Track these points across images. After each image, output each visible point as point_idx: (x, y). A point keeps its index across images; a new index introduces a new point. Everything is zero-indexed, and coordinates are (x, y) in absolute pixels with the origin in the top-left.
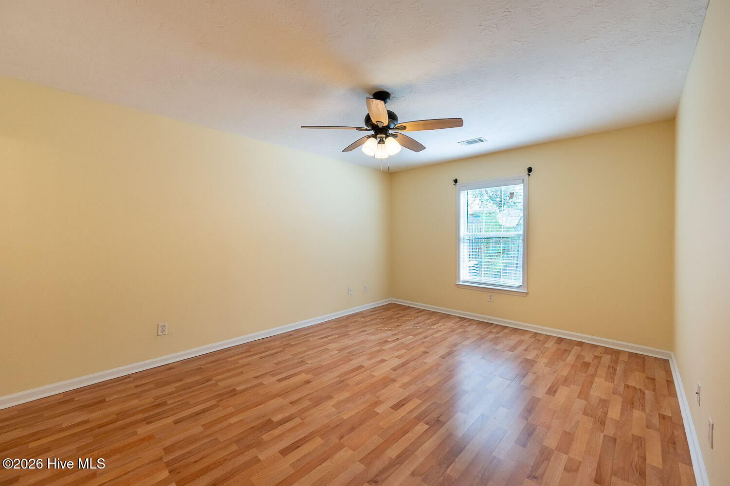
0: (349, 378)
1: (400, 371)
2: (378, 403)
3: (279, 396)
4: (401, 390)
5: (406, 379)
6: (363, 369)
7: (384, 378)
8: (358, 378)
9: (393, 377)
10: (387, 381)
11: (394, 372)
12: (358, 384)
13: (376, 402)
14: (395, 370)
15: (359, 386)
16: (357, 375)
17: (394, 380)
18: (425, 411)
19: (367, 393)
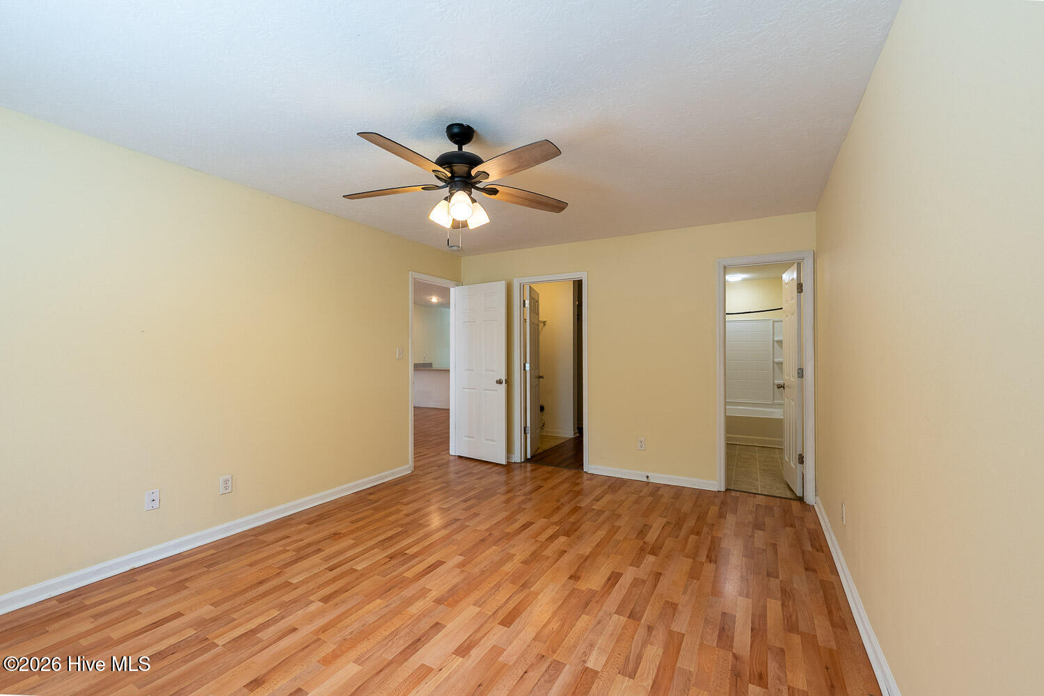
0: (516, 593)
1: (425, 625)
2: (462, 565)
3: (588, 557)
4: (428, 586)
5: (416, 609)
6: (500, 616)
7: (457, 602)
8: (502, 596)
9: (441, 607)
10: (450, 599)
11: (437, 620)
12: (498, 586)
13: (464, 566)
14: (437, 623)
15: (495, 583)
16: (507, 601)
17: (439, 601)
18: (403, 565)
19: (478, 574)
